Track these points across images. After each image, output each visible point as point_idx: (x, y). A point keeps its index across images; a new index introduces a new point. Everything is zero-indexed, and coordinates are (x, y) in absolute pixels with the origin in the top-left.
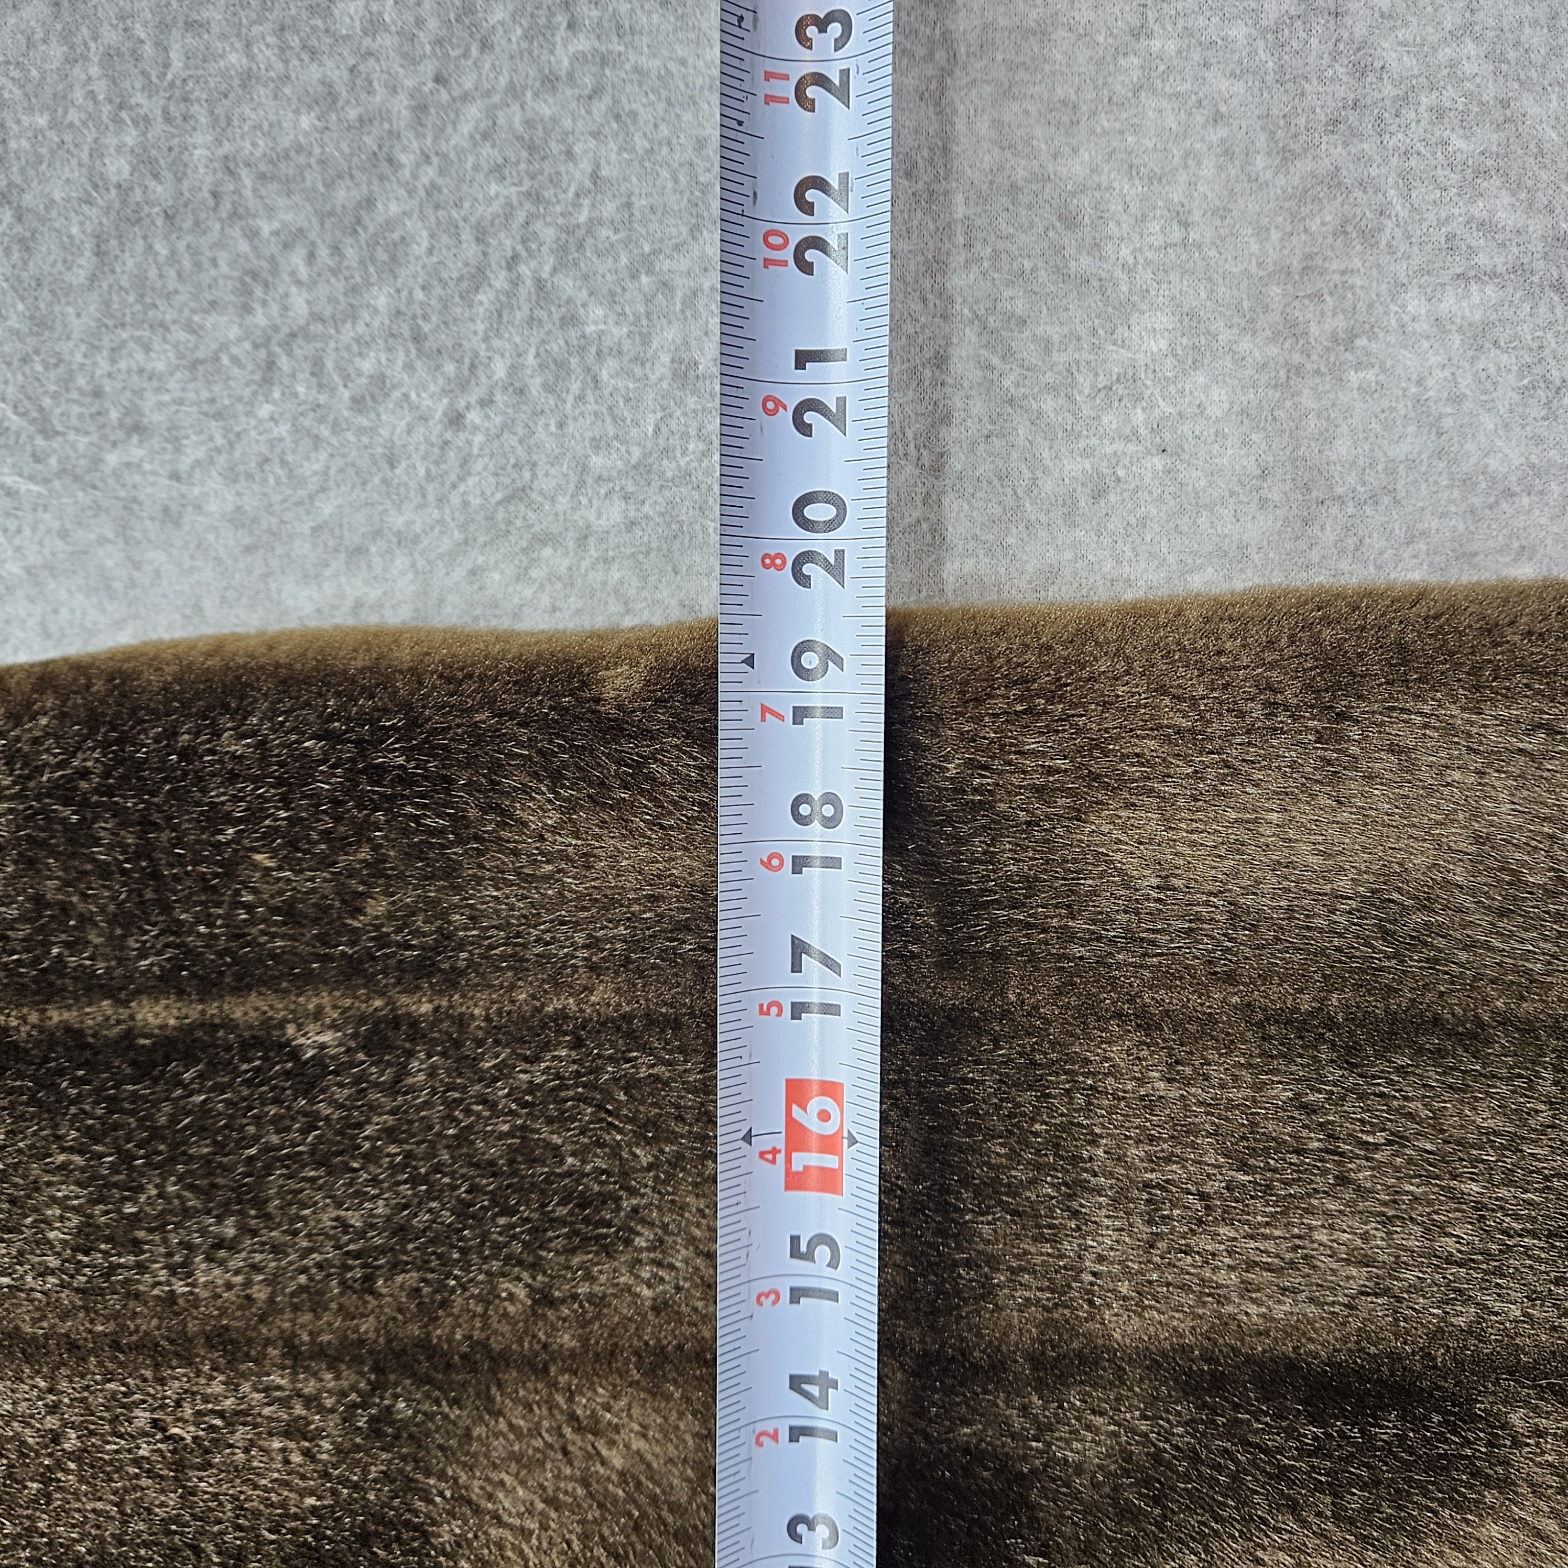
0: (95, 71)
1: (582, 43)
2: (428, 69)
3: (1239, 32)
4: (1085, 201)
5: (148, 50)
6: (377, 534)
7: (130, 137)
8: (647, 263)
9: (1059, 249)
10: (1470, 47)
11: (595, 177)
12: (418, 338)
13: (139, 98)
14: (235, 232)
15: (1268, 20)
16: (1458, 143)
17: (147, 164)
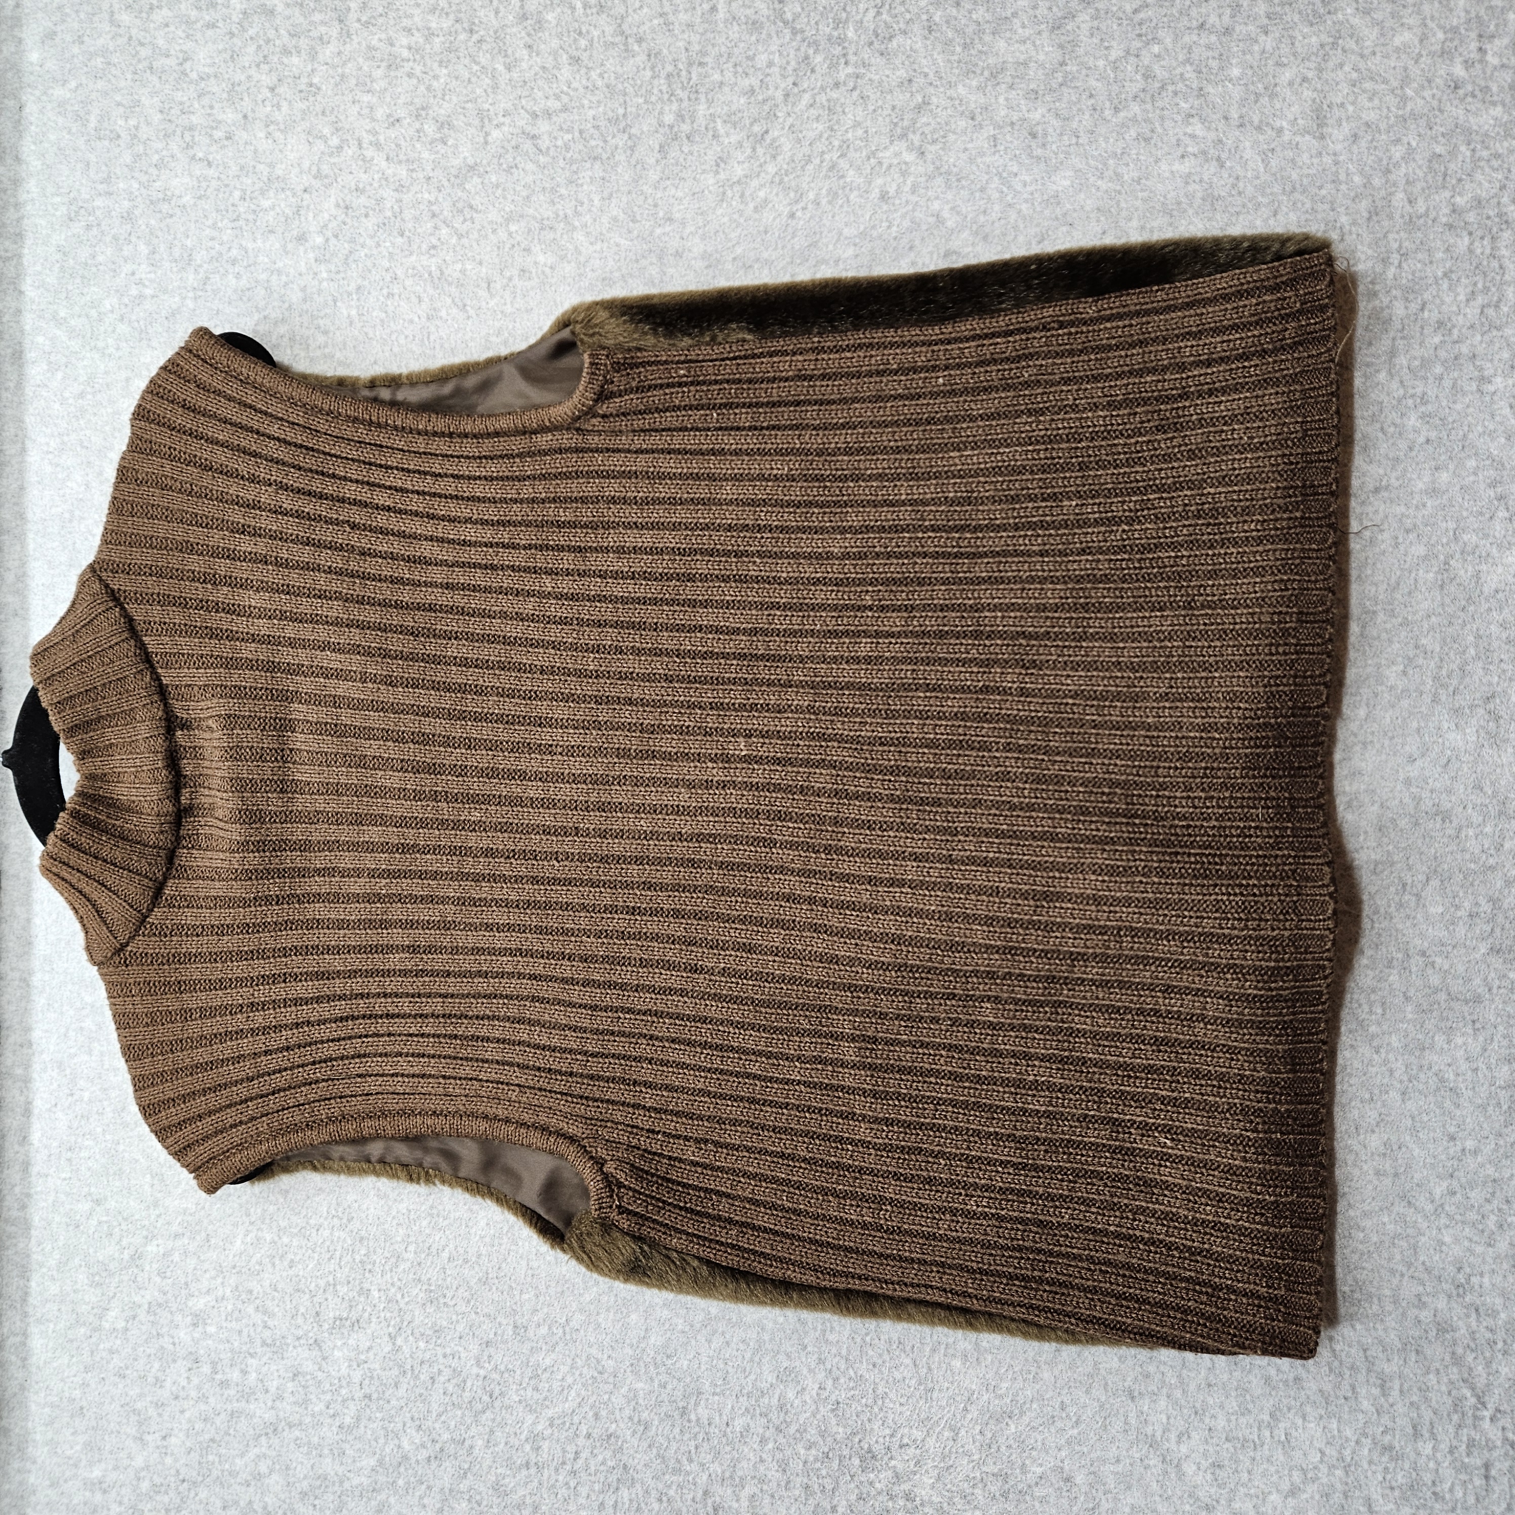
0: (662, 81)
1: (850, 70)
2: (790, 80)
3: (1101, 63)
4: (1039, 128)
5: (684, 73)
6: (758, 260)
7: (675, 106)
10: (1188, 68)
13: (679, 92)
15: (1112, 58)
16: (1183, 104)
17: (680, 117)
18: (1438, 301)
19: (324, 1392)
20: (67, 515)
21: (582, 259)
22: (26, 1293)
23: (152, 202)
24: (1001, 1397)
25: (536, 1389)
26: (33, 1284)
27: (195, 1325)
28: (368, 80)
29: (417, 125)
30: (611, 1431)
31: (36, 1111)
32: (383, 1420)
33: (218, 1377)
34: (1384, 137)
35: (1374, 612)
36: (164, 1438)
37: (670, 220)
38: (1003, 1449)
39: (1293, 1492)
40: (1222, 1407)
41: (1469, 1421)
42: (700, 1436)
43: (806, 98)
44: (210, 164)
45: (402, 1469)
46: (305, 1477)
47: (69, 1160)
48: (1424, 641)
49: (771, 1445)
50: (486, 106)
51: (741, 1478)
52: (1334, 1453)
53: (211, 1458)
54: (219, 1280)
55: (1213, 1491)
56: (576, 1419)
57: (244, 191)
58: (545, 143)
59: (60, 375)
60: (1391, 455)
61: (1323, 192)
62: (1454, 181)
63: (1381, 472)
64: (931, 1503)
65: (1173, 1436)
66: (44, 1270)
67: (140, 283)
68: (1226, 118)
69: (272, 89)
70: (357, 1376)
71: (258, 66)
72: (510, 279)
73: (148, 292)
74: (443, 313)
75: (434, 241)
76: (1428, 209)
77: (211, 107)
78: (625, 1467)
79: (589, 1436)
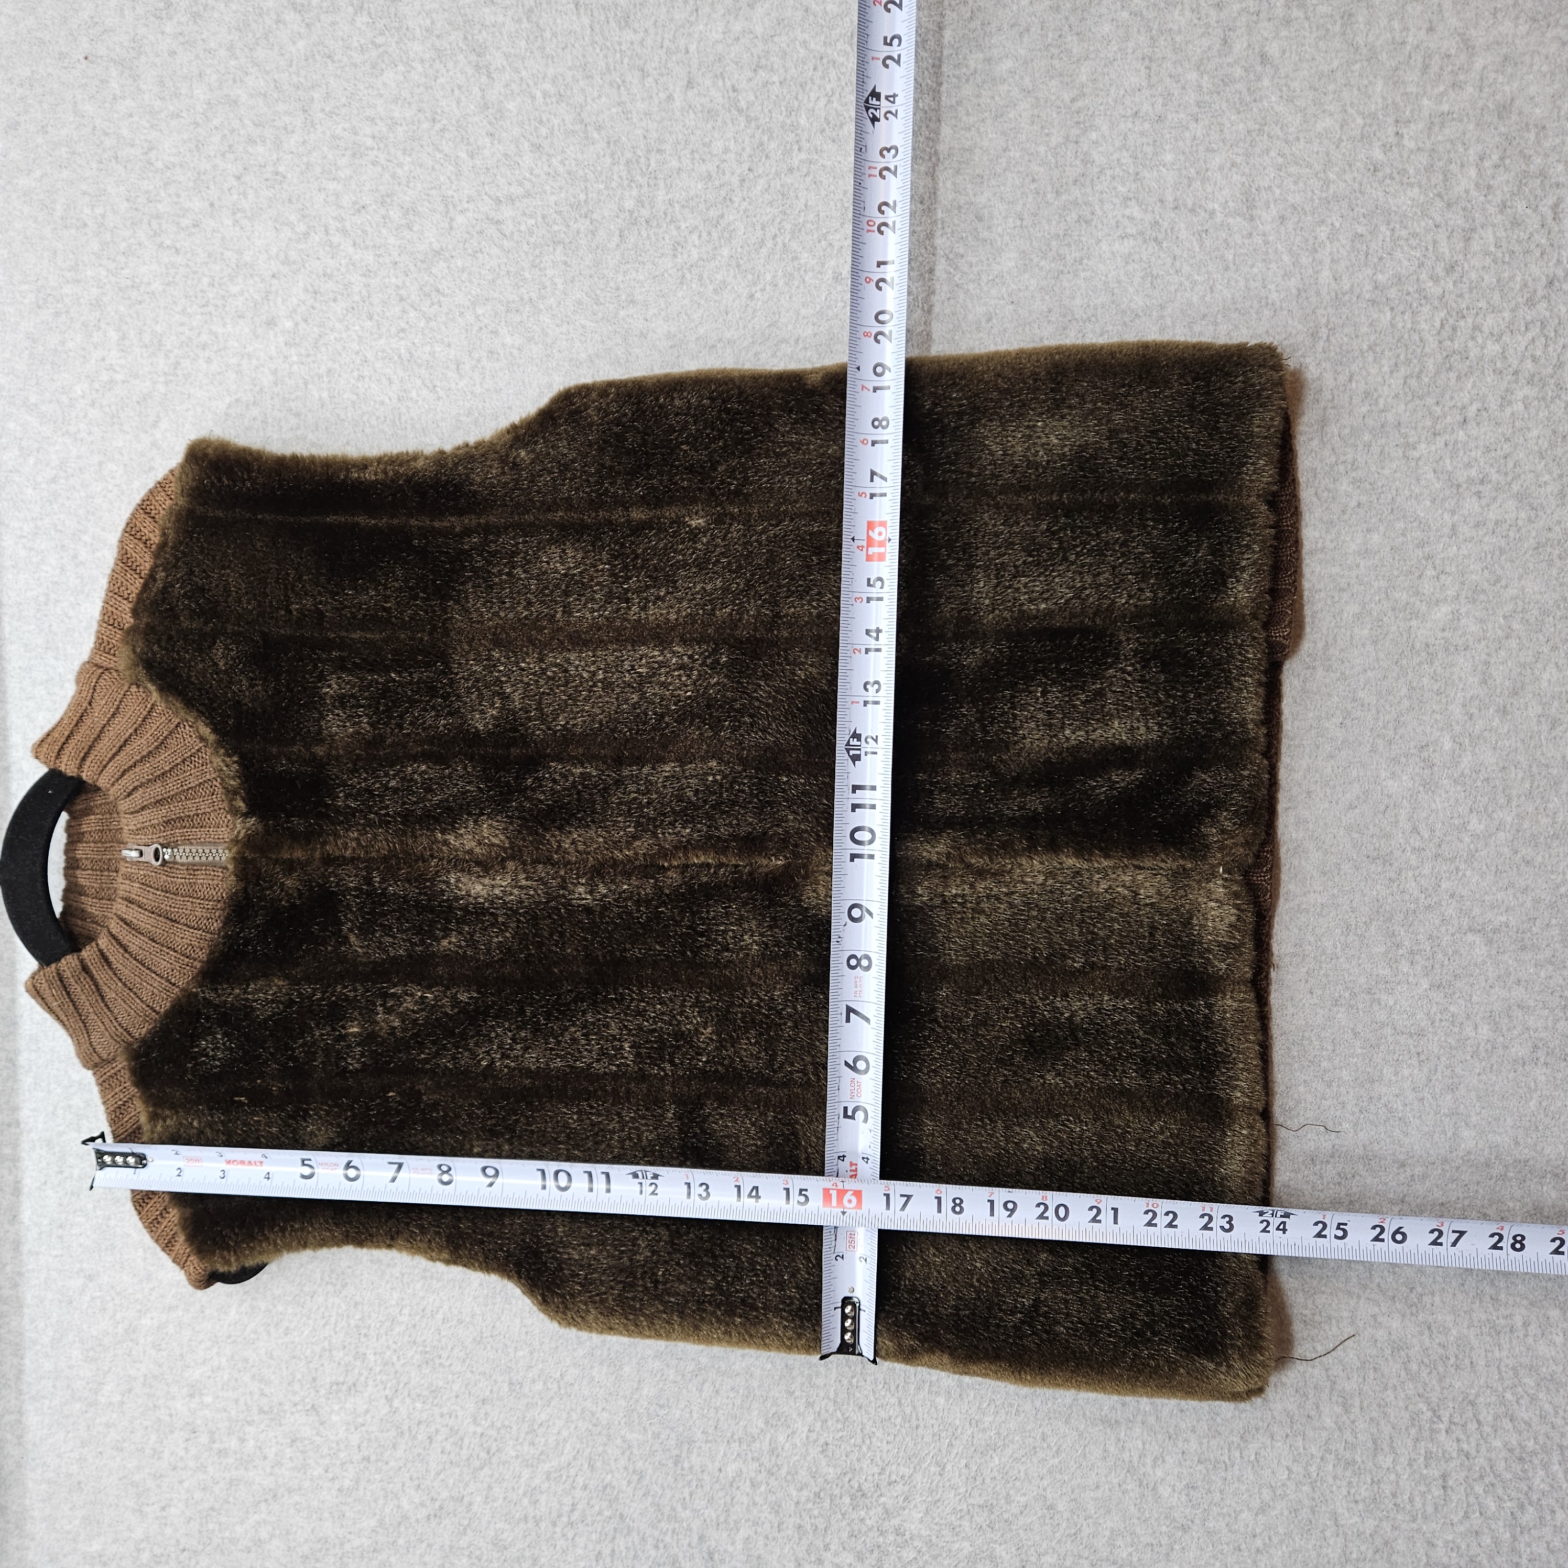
0: (622, 167)
1: (803, 156)
2: (746, 166)
3: (1042, 149)
4: (985, 211)
5: (643, 160)
7: (635, 192)
8: (825, 236)
9: (976, 229)
10: (1125, 153)
11: (806, 205)
12: (738, 266)
13: (638, 178)
14: (672, 227)
15: (1052, 145)
16: (1120, 188)
17: (640, 202)
18: (1364, 373)
19: (322, 1457)
20: (42, 599)
21: (549, 341)
22: (21, 1371)
23: (120, 289)
24: (984, 1430)
25: (532, 1444)
26: (27, 1361)
27: (192, 1396)
28: (333, 168)
29: (383, 211)
30: (607, 1481)
31: (25, 1190)
32: (381, 1481)
33: (216, 1446)
34: (1309, 218)
35: (1314, 668)
36: (163, 1509)
37: (632, 301)
38: (988, 1480)
39: (1263, 1509)
40: (1193, 1431)
41: (1426, 1434)
42: (694, 1484)
43: (762, 182)
44: (177, 251)
45: (402, 1529)
46: (306, 1541)
47: (60, 1237)
48: (1361, 694)
49: (763, 1488)
50: (450, 193)
51: (736, 1522)
52: (1301, 1470)
53: (211, 1526)
54: (215, 1350)
55: (1188, 1511)
56: (572, 1472)
57: (212, 278)
58: (509, 228)
59: (32, 460)
60: (1325, 519)
61: (1255, 270)
62: (1376, 260)
63: (1317, 534)
64: (920, 1536)
65: (1149, 1461)
66: (38, 1347)
67: (111, 368)
68: (1161, 201)
69: (238, 178)
70: (355, 1439)
71: (223, 155)
72: (479, 361)
73: (119, 377)
74: (414, 394)
75: (403, 325)
76: (1352, 286)
77: (178, 196)
78: (621, 1516)
79: (585, 1487)
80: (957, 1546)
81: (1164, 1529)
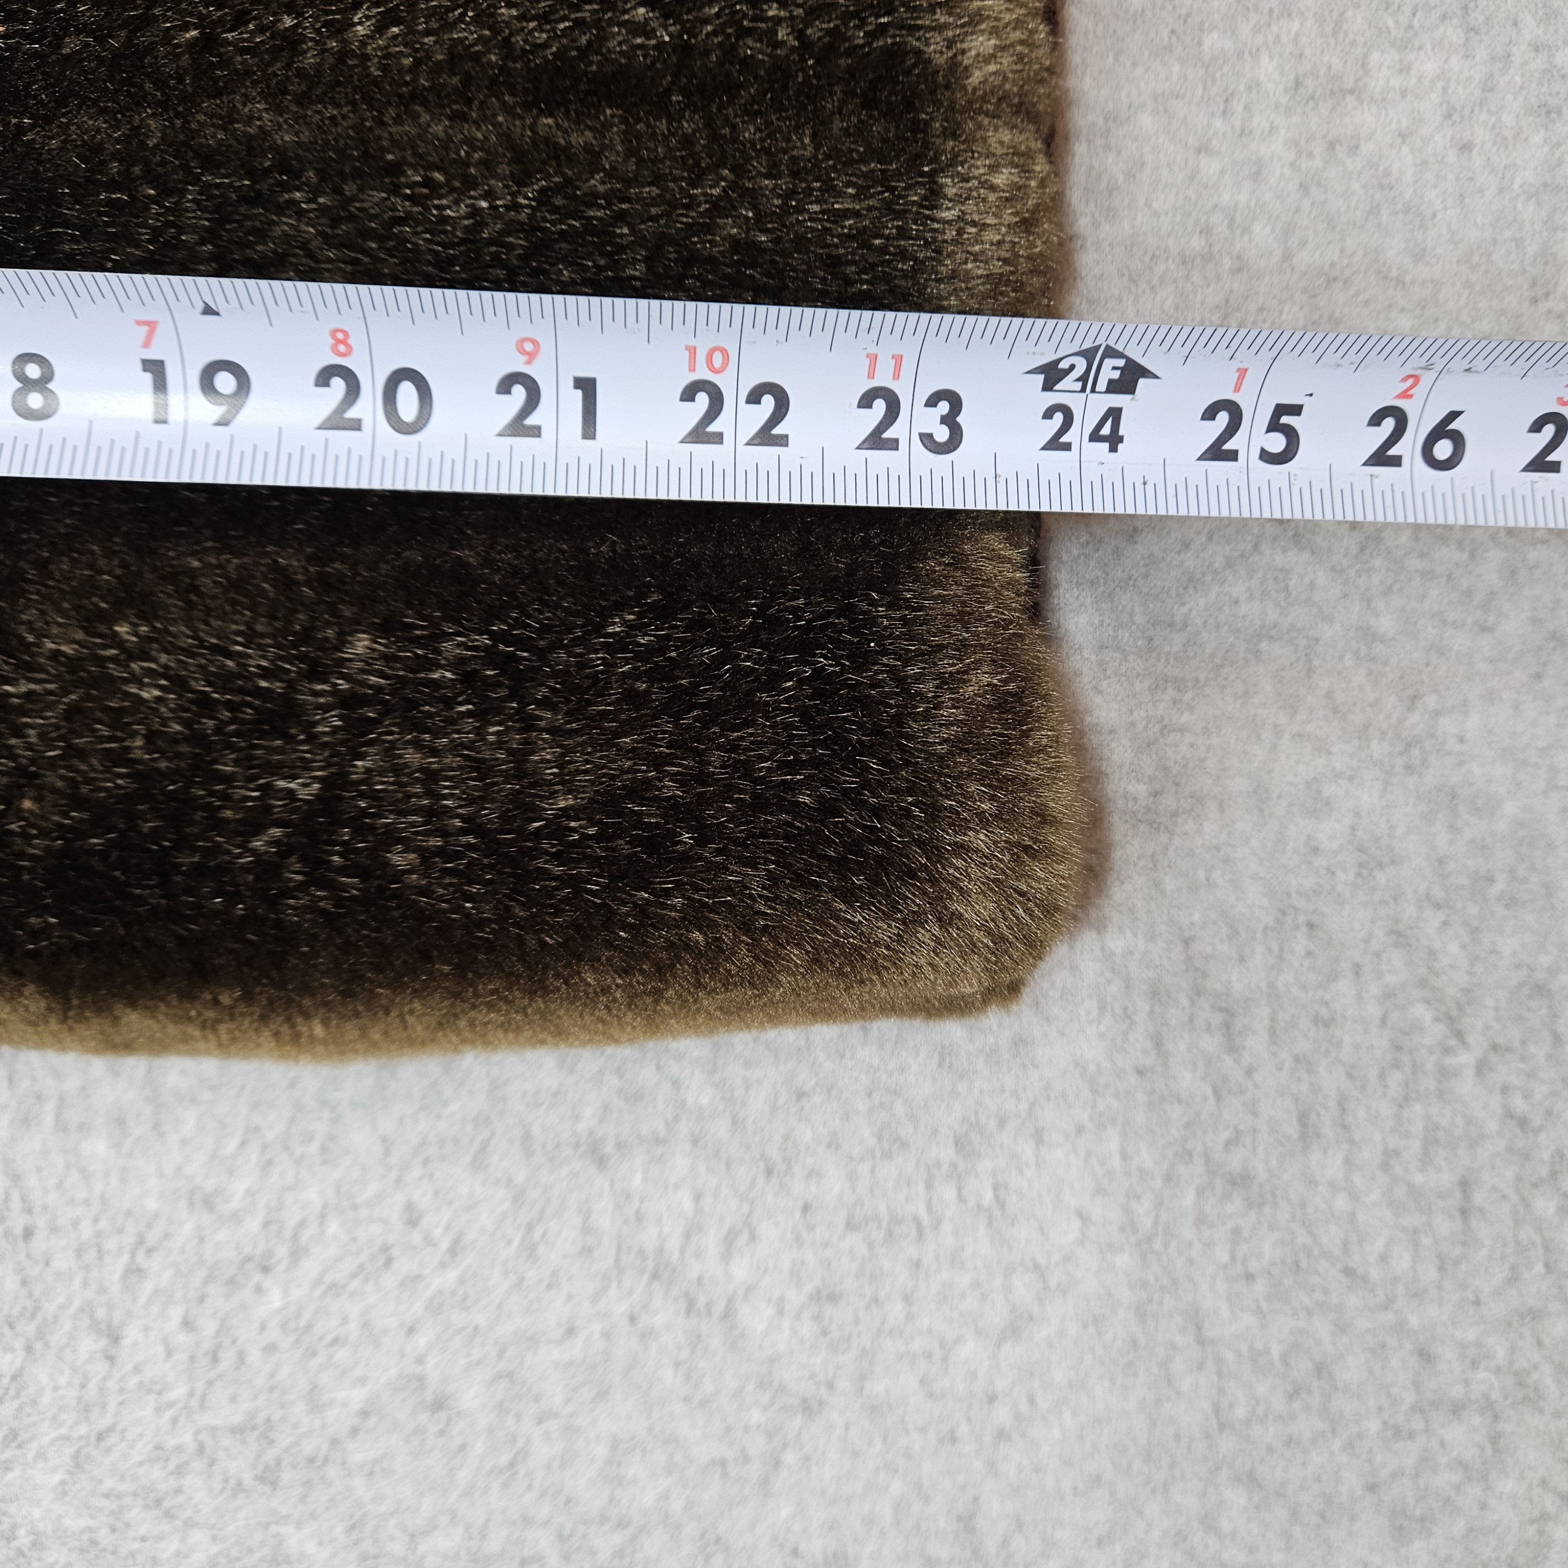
80: (173, 1545)
81: (755, 1416)
